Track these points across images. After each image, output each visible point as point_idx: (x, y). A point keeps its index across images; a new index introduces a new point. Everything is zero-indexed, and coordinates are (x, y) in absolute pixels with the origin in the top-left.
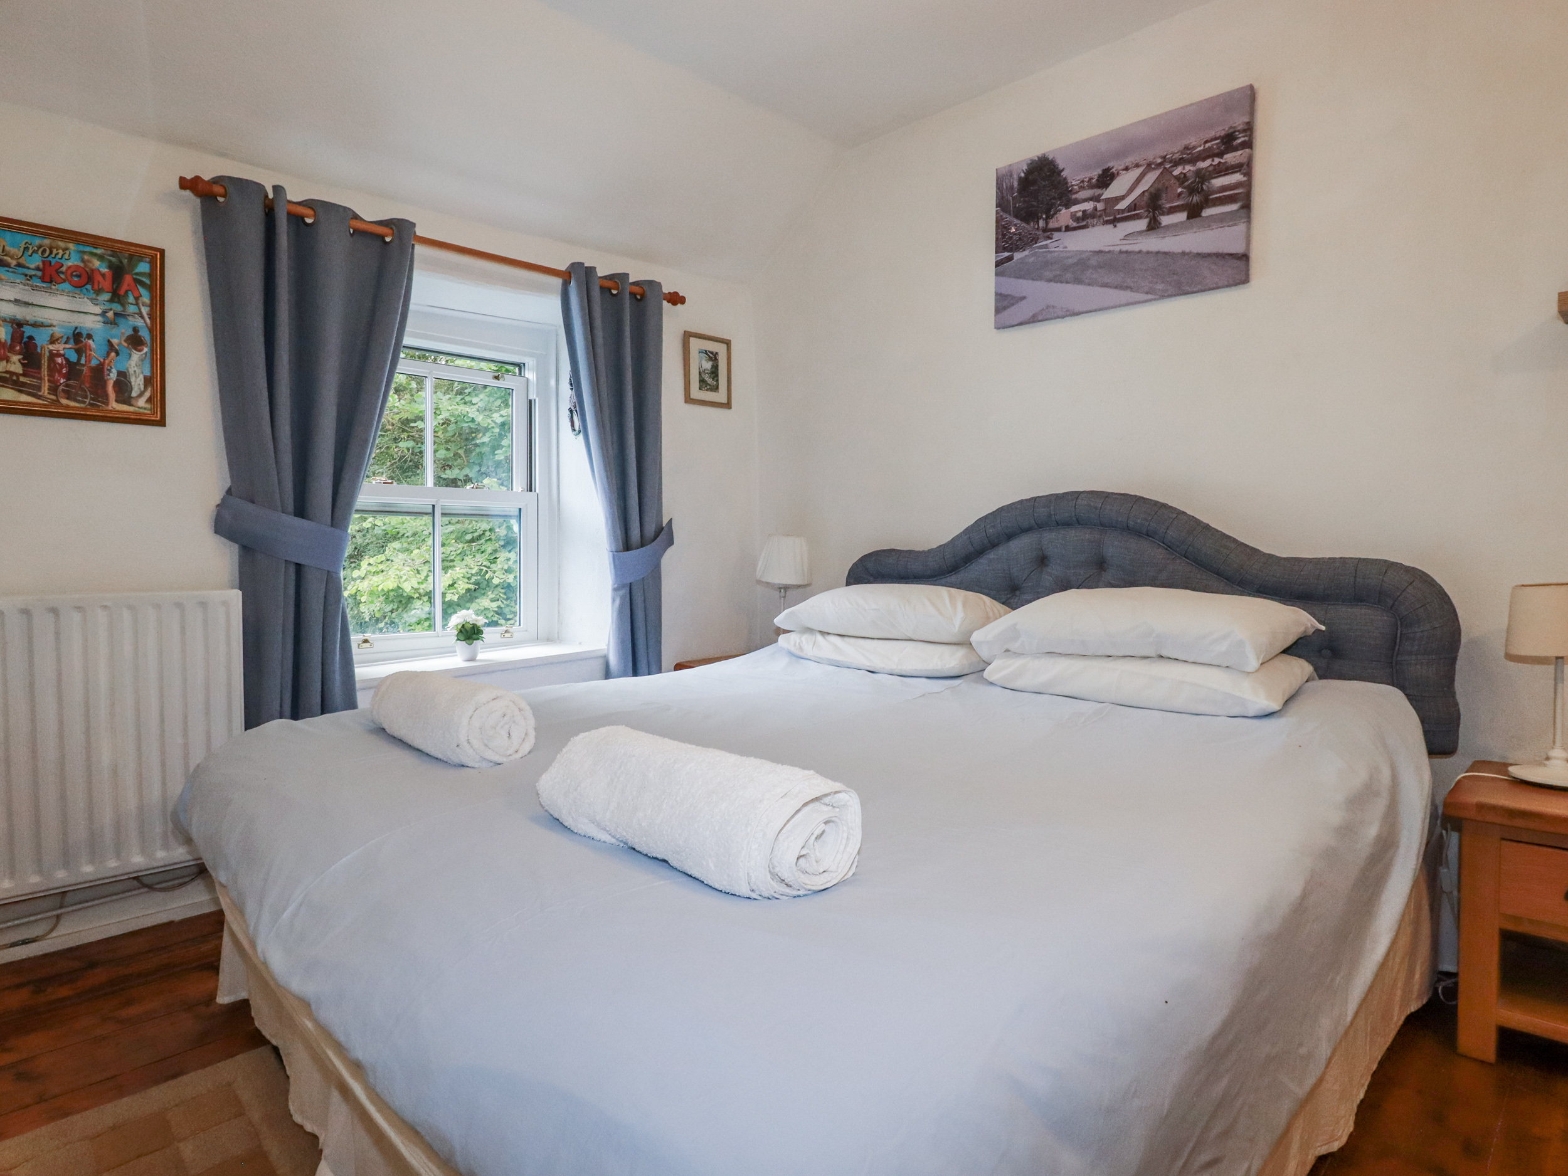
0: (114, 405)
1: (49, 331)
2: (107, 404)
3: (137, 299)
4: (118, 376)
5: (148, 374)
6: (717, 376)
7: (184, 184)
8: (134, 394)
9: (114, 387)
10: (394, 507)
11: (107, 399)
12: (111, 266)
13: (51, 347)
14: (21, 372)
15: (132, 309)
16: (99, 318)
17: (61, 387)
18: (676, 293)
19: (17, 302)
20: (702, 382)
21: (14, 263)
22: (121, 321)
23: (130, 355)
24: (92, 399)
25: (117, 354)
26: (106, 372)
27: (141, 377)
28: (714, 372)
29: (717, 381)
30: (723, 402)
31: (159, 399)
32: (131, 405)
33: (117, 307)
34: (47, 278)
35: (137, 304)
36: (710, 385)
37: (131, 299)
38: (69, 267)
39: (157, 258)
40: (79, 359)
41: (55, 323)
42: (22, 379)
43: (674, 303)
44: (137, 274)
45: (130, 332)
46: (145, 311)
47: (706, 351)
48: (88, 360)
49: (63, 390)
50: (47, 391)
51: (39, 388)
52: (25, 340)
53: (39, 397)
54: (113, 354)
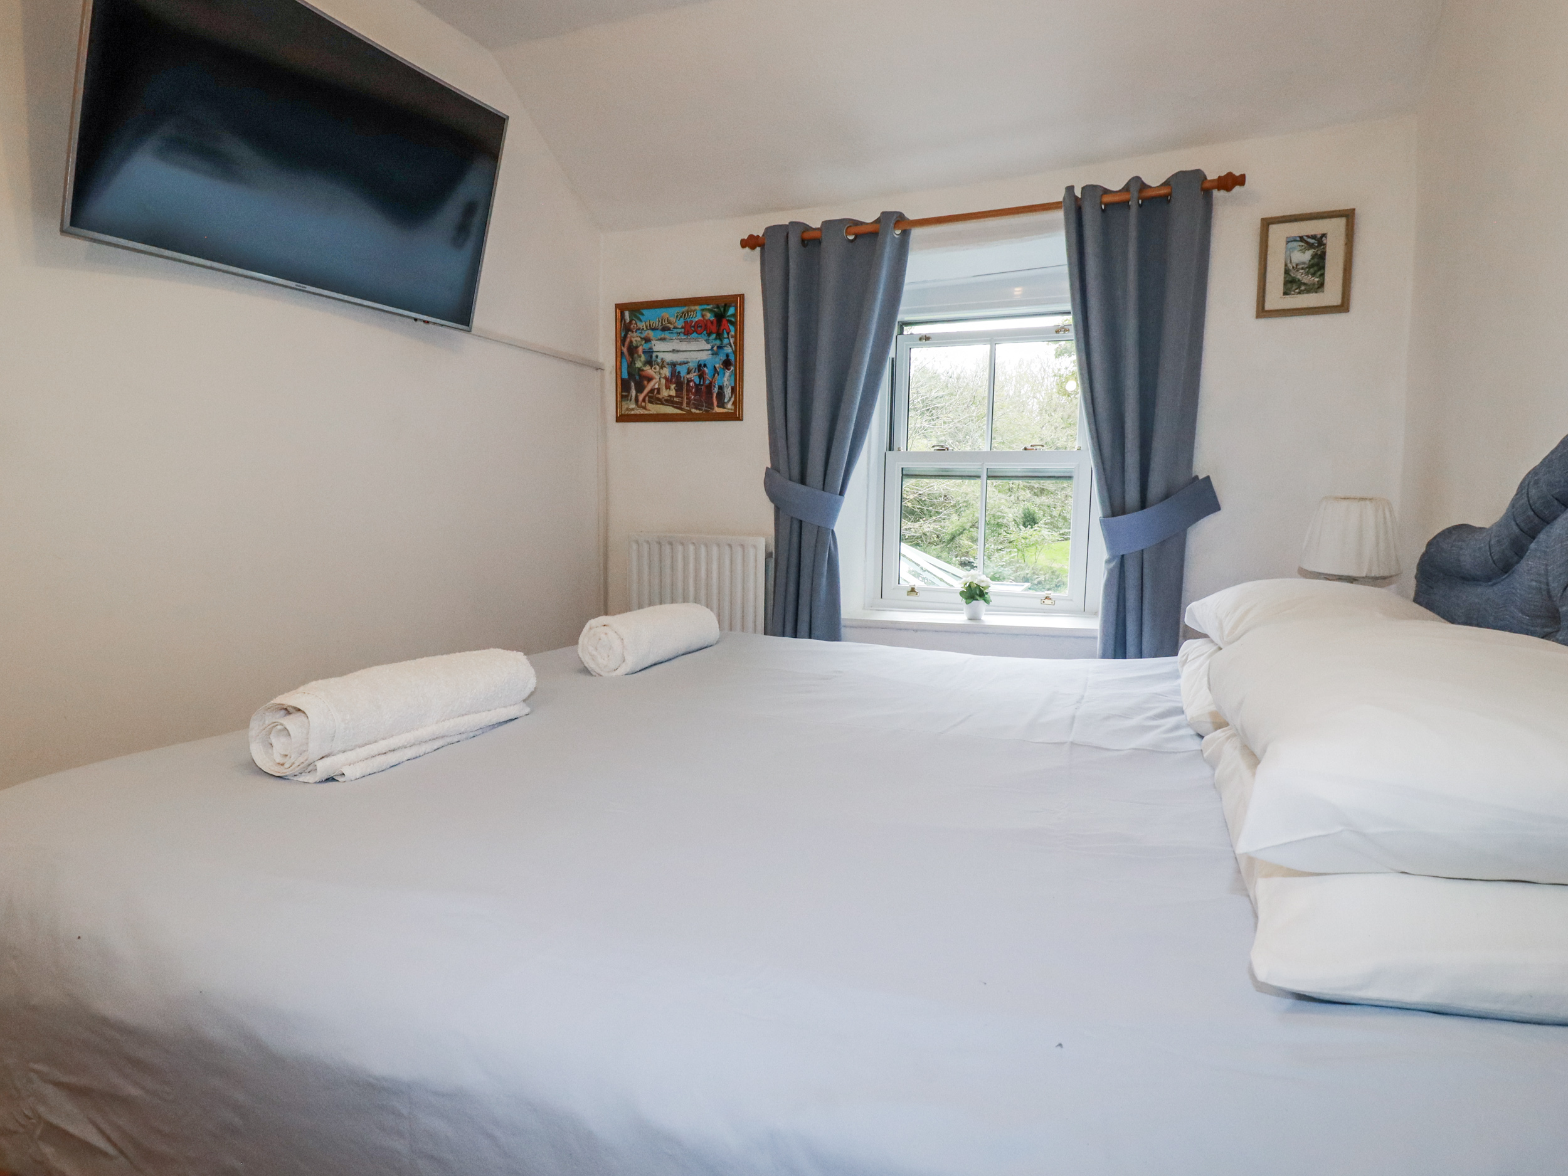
0: (717, 410)
1: (686, 366)
2: (713, 409)
3: (728, 334)
4: (719, 389)
5: (733, 385)
6: (1323, 268)
7: (744, 244)
8: (726, 401)
9: (716, 397)
10: (951, 471)
11: (713, 406)
12: (716, 316)
13: (688, 376)
14: (675, 395)
15: (726, 341)
16: (710, 352)
17: (693, 402)
18: (1230, 174)
19: (673, 351)
20: (1291, 284)
21: (672, 326)
22: (721, 351)
23: (724, 374)
24: (706, 407)
25: (718, 375)
26: (713, 387)
27: (730, 388)
28: (1318, 264)
29: (1322, 275)
30: (1335, 304)
31: (738, 403)
32: (725, 408)
33: (718, 342)
34: (686, 333)
35: (728, 338)
36: (1305, 284)
37: (725, 335)
38: (696, 322)
39: (737, 301)
40: (700, 382)
41: (689, 360)
42: (675, 399)
43: (1228, 189)
44: (728, 316)
45: (724, 358)
46: (732, 340)
47: (1301, 238)
48: (704, 382)
49: (693, 403)
50: (685, 405)
51: (681, 403)
52: (677, 374)
53: (681, 409)
54: (716, 375)
